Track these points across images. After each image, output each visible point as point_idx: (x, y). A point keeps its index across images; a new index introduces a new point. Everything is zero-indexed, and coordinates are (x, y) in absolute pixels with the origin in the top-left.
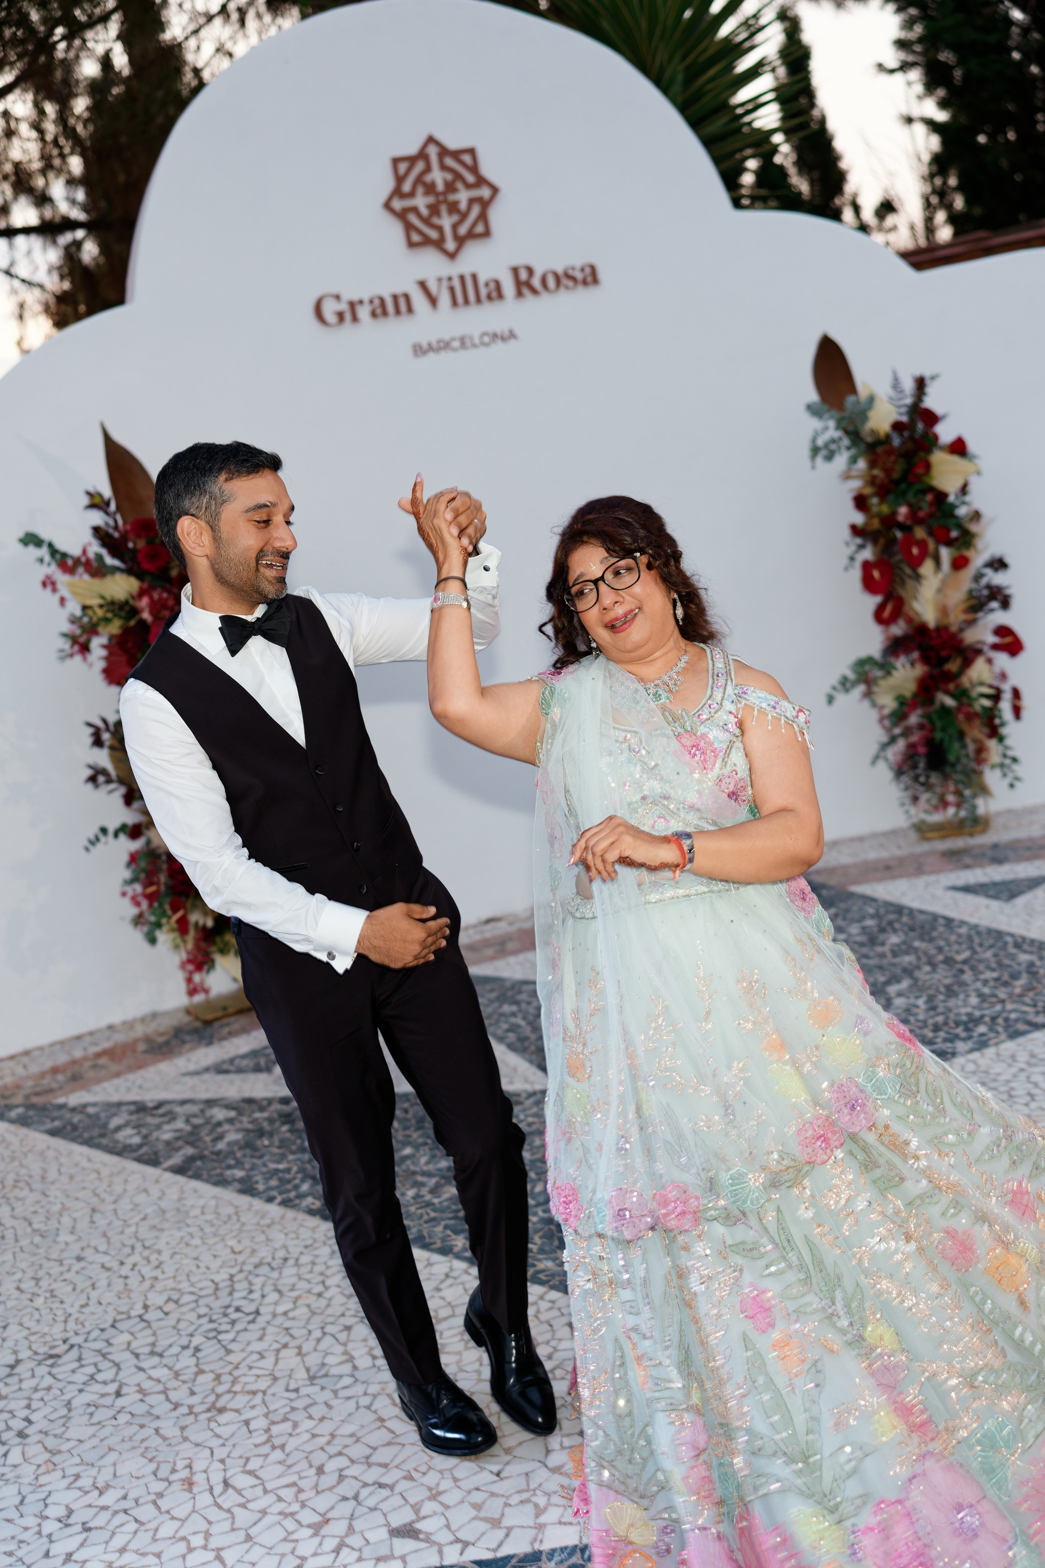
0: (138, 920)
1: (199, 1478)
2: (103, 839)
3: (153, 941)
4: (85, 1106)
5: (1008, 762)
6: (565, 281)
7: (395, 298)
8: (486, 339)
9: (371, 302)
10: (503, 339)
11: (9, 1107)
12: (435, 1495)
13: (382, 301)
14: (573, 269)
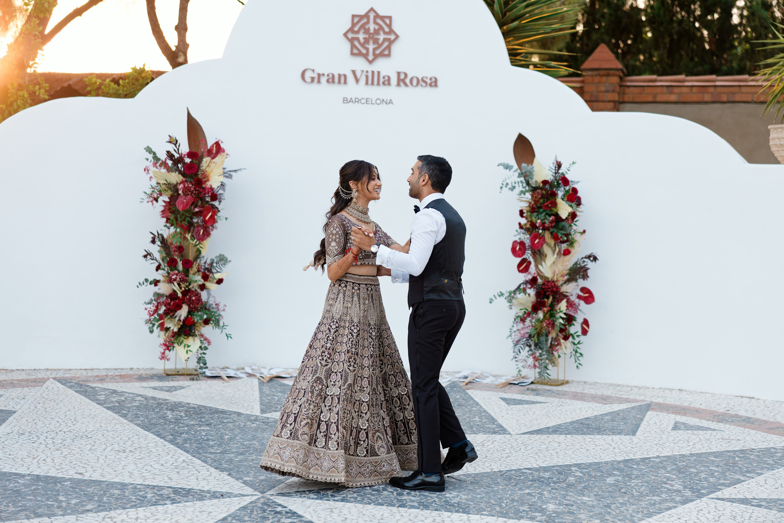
0: (149, 321)
1: (38, 458)
2: (145, 284)
3: (151, 332)
4: (96, 387)
5: (578, 355)
6: (421, 82)
7: (340, 75)
8: (378, 102)
9: (328, 75)
10: (386, 103)
11: (70, 382)
12: (94, 471)
13: (333, 75)
14: (427, 78)
